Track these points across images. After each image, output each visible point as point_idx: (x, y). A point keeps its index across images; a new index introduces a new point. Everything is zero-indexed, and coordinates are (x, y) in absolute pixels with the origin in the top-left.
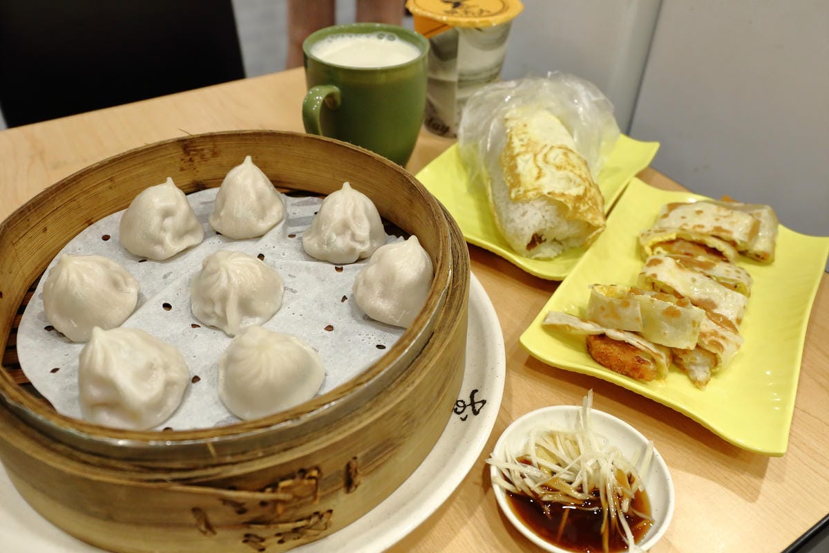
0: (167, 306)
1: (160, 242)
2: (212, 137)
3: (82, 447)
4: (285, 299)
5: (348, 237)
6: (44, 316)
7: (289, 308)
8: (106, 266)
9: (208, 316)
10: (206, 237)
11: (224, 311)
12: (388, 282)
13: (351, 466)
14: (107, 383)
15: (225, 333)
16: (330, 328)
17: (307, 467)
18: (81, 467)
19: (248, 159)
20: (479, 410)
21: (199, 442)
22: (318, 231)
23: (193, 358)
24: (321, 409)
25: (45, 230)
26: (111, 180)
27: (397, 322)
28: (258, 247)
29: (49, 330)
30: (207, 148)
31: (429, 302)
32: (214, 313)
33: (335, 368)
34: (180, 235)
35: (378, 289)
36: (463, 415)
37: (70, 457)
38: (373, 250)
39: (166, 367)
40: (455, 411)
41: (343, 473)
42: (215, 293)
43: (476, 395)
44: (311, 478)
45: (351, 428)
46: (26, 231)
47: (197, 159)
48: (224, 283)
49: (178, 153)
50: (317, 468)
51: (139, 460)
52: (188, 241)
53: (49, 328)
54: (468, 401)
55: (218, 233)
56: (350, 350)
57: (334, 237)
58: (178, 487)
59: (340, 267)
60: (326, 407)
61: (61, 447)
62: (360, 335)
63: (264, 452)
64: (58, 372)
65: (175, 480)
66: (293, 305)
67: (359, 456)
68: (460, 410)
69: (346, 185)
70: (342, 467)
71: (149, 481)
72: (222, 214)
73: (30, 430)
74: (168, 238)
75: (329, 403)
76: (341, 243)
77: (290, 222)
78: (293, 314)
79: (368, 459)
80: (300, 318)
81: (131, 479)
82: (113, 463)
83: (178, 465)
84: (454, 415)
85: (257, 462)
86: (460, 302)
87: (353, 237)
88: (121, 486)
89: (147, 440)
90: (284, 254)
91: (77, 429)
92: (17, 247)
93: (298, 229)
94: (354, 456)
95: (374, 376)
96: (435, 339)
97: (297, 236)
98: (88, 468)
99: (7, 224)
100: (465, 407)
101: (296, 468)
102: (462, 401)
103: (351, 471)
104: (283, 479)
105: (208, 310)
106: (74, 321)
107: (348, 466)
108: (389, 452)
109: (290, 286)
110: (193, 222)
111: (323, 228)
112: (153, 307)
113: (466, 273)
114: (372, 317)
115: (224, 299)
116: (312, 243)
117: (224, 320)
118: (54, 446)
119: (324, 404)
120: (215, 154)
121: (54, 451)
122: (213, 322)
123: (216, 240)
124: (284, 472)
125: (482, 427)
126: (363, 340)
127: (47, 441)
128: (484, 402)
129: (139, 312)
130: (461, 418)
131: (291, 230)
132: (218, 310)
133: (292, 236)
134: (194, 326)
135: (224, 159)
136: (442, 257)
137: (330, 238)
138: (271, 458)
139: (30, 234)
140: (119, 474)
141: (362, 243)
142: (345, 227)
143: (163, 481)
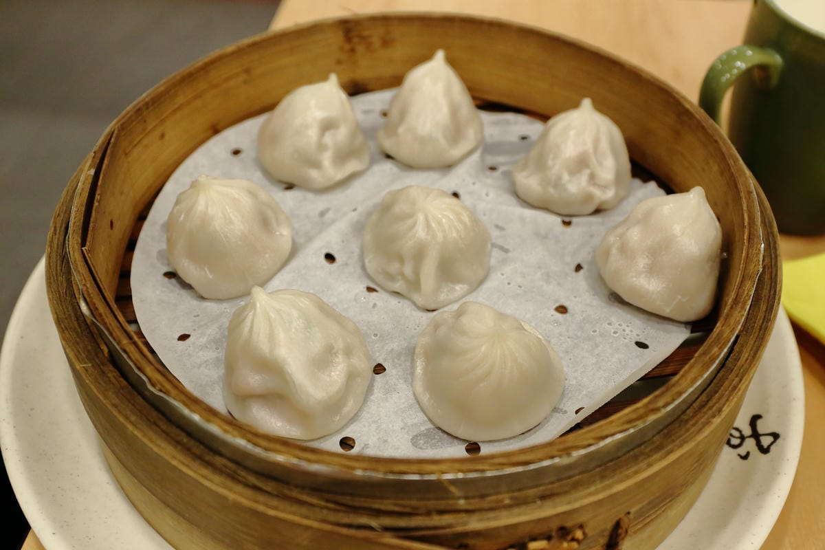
0: (330, 258)
1: (316, 165)
2: (385, 20)
3: (249, 463)
4: (493, 262)
5: (583, 179)
6: (165, 256)
7: (502, 274)
8: (253, 195)
9: (391, 277)
10: (373, 162)
11: (417, 273)
12: (659, 251)
13: (622, 524)
14: (272, 367)
15: (414, 303)
16: (562, 309)
17: (569, 524)
18: (249, 492)
19: (440, 55)
20: (769, 447)
21: (427, 478)
22: (541, 165)
23: (373, 337)
24: (602, 444)
25: (162, 136)
26: (247, 71)
27: (667, 312)
28: (452, 181)
29: (170, 278)
30: (375, 35)
31: (741, 291)
32: (402, 274)
33: (576, 371)
34: (342, 157)
35: (642, 262)
36: (742, 451)
37: (234, 478)
38: (620, 200)
39: (348, 352)
40: (728, 443)
41: (607, 533)
42: (407, 245)
43: (759, 423)
44: (573, 539)
45: (636, 473)
46: (141, 136)
47: (360, 49)
48: (420, 232)
49: (337, 38)
50: (581, 527)
51: (329, 492)
52: (353, 166)
53: (171, 275)
54: (747, 431)
55: (388, 157)
56: (597, 346)
57: (566, 177)
58: (390, 539)
59: (567, 219)
60: (608, 440)
61: (218, 460)
62: (610, 324)
63: (511, 498)
64: (188, 341)
65: (386, 529)
66: (507, 269)
67: (633, 510)
68: (735, 441)
69: (587, 103)
70: (609, 526)
71: (350, 526)
72: (401, 130)
73: (174, 431)
74: (327, 159)
75: (613, 435)
76: (576, 186)
77: (488, 148)
78: (509, 284)
79: (641, 514)
80: (519, 291)
81: (324, 521)
82: (295, 494)
83: (388, 505)
84: (726, 449)
85: (505, 513)
86: (772, 292)
87: (592, 177)
88: (308, 528)
89: (354, 468)
90: (487, 195)
91: (249, 441)
92: (130, 159)
93: (500, 159)
94: (627, 511)
95: (674, 400)
96: (742, 346)
97: (501, 169)
98: (262, 498)
99: (121, 125)
100: (742, 438)
101: (554, 525)
102: (737, 429)
103: (620, 531)
104: (534, 539)
105: (394, 267)
106: (210, 270)
107: (618, 525)
108: (663, 506)
109: (500, 242)
110: (360, 139)
111: (550, 162)
112: (312, 256)
113: (775, 249)
114: (626, 298)
115: (419, 255)
116: (530, 182)
117: (415, 284)
118: (209, 457)
119: (606, 437)
120: (386, 43)
121: (208, 464)
122: (398, 286)
123: (388, 166)
124: (537, 530)
125: (779, 474)
126: (615, 333)
127: (198, 449)
128: (776, 436)
129: (294, 264)
130: (739, 455)
131: (491, 160)
132: (408, 270)
133: (493, 169)
134: (370, 289)
135: (399, 52)
136: (749, 224)
137: (559, 178)
138: (523, 509)
139: (145, 142)
140: (304, 510)
141: (604, 187)
142: (581, 163)
143: (371, 528)
